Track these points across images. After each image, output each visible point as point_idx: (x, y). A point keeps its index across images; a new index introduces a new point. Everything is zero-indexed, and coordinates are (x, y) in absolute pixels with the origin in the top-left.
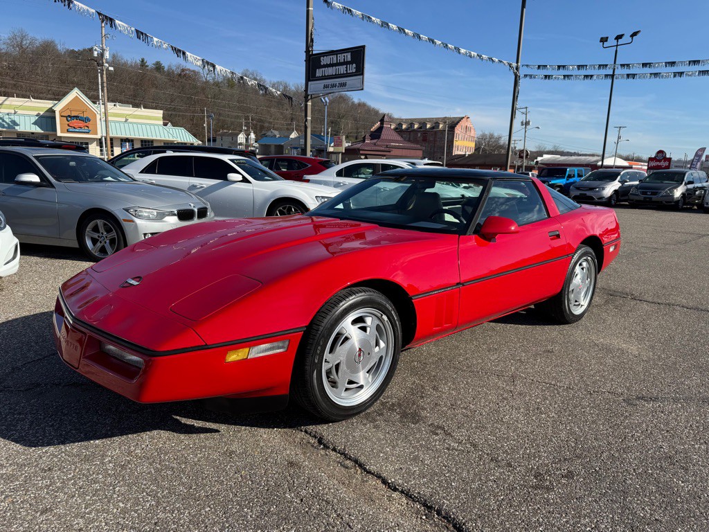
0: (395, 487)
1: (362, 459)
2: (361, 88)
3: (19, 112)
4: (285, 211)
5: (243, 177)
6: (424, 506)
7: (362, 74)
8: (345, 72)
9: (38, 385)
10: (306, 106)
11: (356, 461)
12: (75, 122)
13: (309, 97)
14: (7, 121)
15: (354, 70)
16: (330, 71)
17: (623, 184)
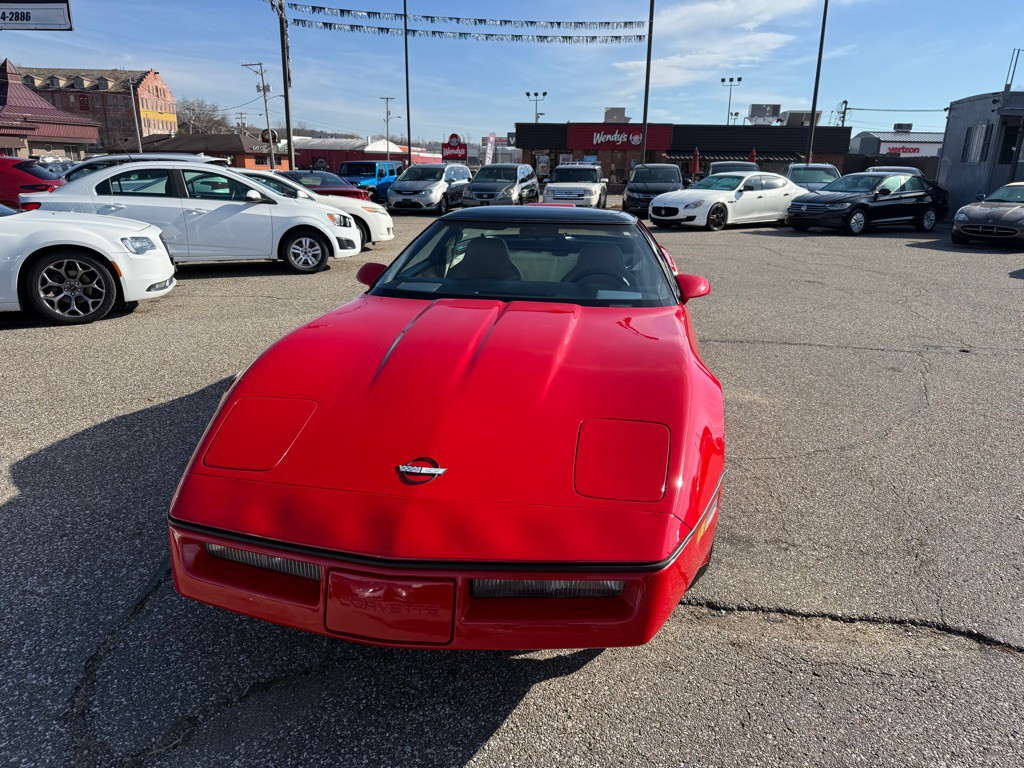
0: (850, 619)
1: (783, 605)
2: (68, 27)
6: (894, 623)
17: (450, 184)
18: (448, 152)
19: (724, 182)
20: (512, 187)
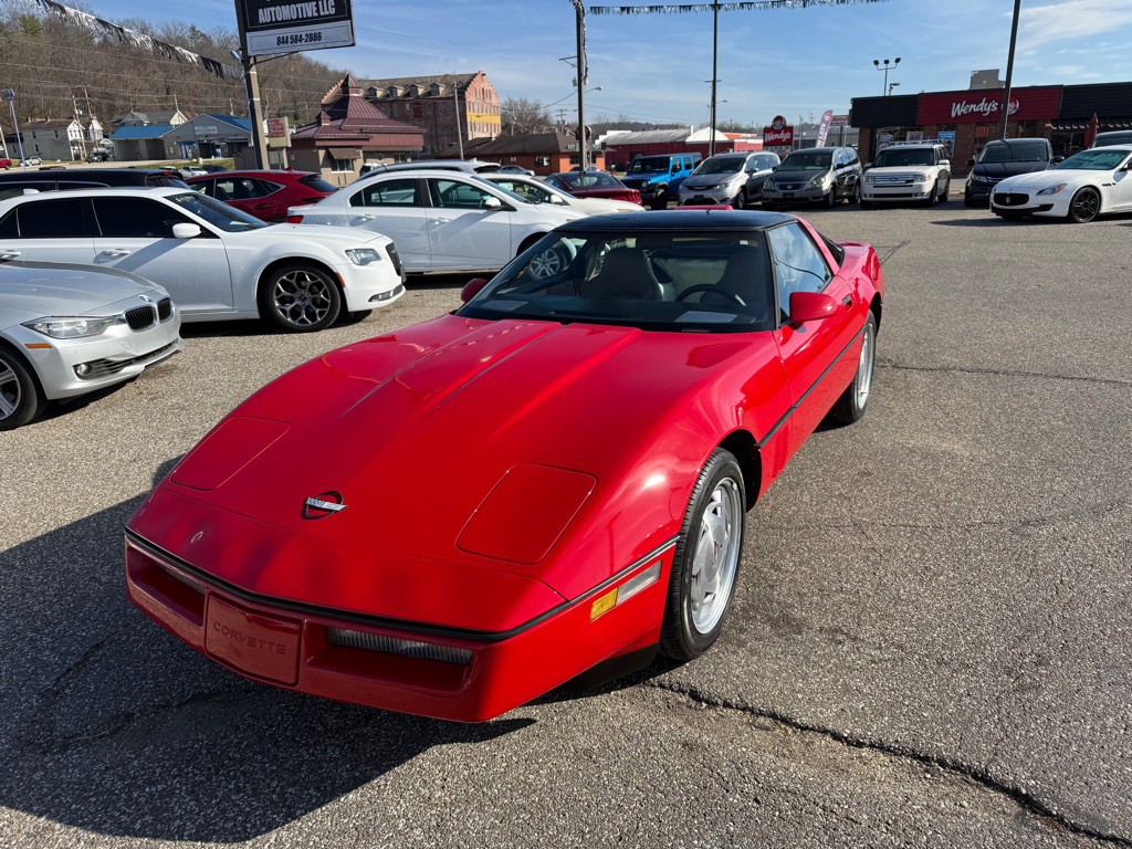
0: (858, 742)
1: (780, 710)
2: (350, 43)
4: (293, 281)
5: (202, 228)
6: (915, 759)
7: (350, 17)
8: (316, 14)
9: (129, 717)
10: (248, 77)
11: (774, 716)
13: (252, 61)
15: (333, 11)
16: (286, 12)
17: (751, 175)
18: (771, 137)
19: (1099, 159)
20: (823, 175)
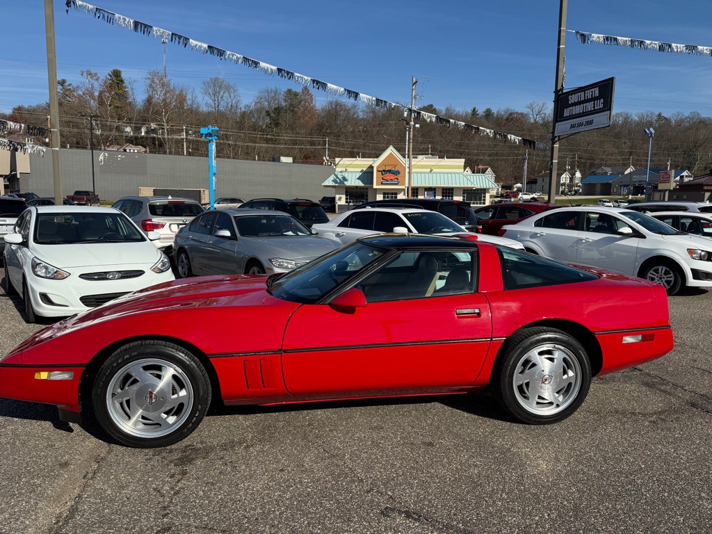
3: (349, 170)
7: (610, 109)
10: (553, 148)
12: (388, 176)
13: (557, 139)
14: (340, 177)
15: (602, 107)
16: (578, 109)
